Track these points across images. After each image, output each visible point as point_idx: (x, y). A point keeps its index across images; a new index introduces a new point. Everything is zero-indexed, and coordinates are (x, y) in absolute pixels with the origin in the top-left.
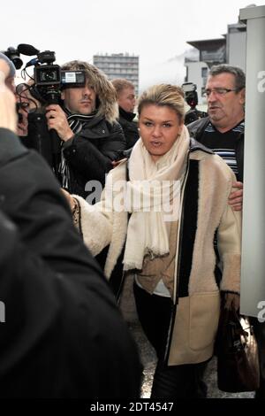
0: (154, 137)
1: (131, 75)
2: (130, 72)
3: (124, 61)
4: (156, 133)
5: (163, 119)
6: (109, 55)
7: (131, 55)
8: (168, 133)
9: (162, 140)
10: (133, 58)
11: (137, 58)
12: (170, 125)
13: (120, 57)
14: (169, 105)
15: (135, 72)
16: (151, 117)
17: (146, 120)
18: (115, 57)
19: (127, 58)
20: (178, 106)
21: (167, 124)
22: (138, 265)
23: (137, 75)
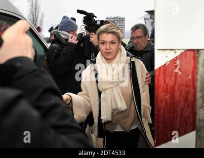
0: (107, 49)
1: (121, 26)
2: (121, 24)
3: (118, 20)
4: (108, 48)
5: (111, 40)
6: (112, 17)
7: (121, 17)
8: (114, 47)
9: (111, 51)
10: (122, 18)
11: (124, 18)
12: (114, 43)
13: (117, 18)
14: (113, 33)
15: (123, 24)
16: (105, 40)
17: (102, 42)
18: (115, 18)
19: (120, 18)
20: (117, 33)
21: (112, 43)
22: (109, 118)
23: (124, 25)
